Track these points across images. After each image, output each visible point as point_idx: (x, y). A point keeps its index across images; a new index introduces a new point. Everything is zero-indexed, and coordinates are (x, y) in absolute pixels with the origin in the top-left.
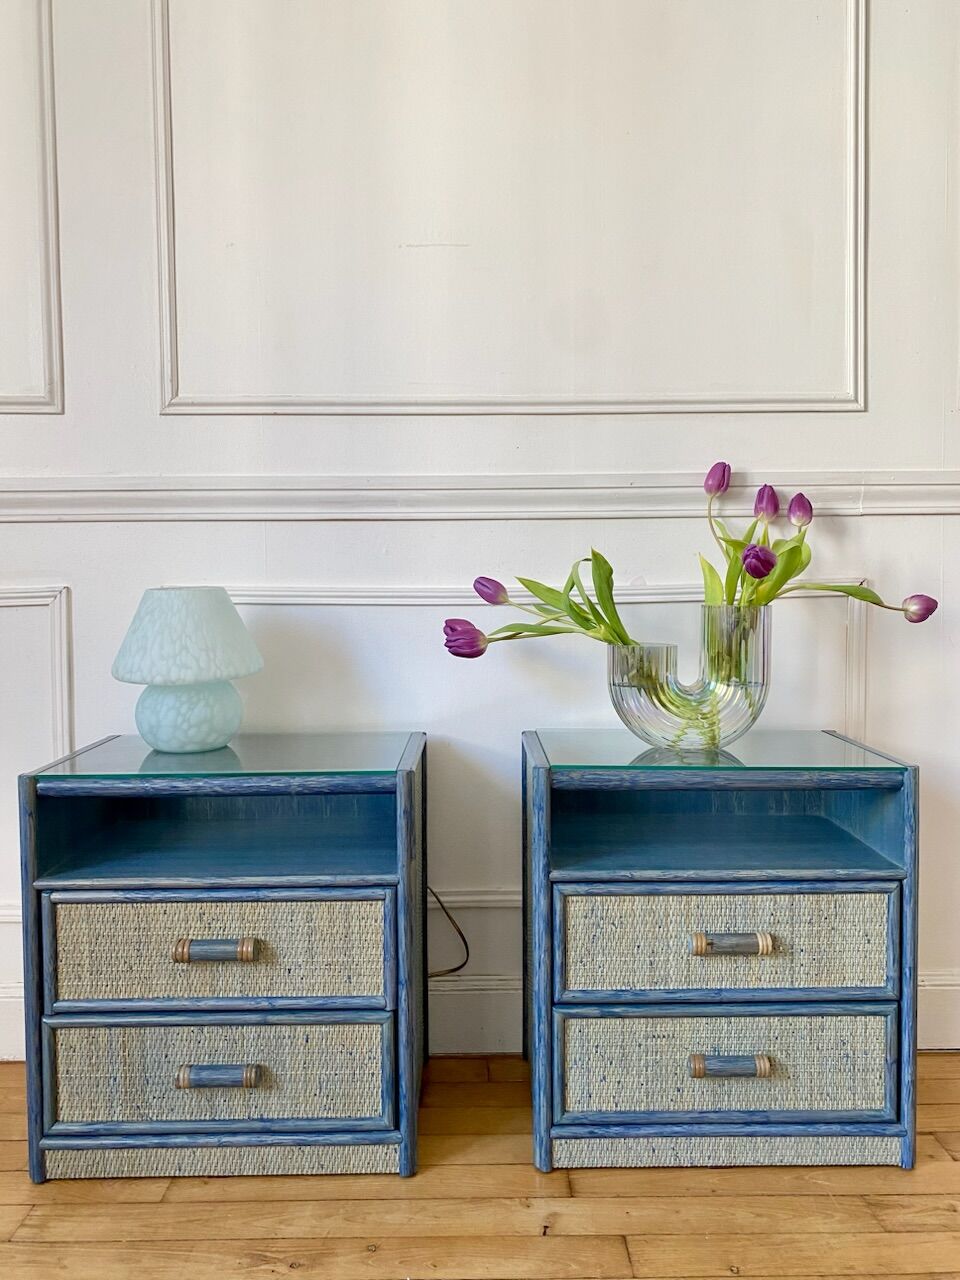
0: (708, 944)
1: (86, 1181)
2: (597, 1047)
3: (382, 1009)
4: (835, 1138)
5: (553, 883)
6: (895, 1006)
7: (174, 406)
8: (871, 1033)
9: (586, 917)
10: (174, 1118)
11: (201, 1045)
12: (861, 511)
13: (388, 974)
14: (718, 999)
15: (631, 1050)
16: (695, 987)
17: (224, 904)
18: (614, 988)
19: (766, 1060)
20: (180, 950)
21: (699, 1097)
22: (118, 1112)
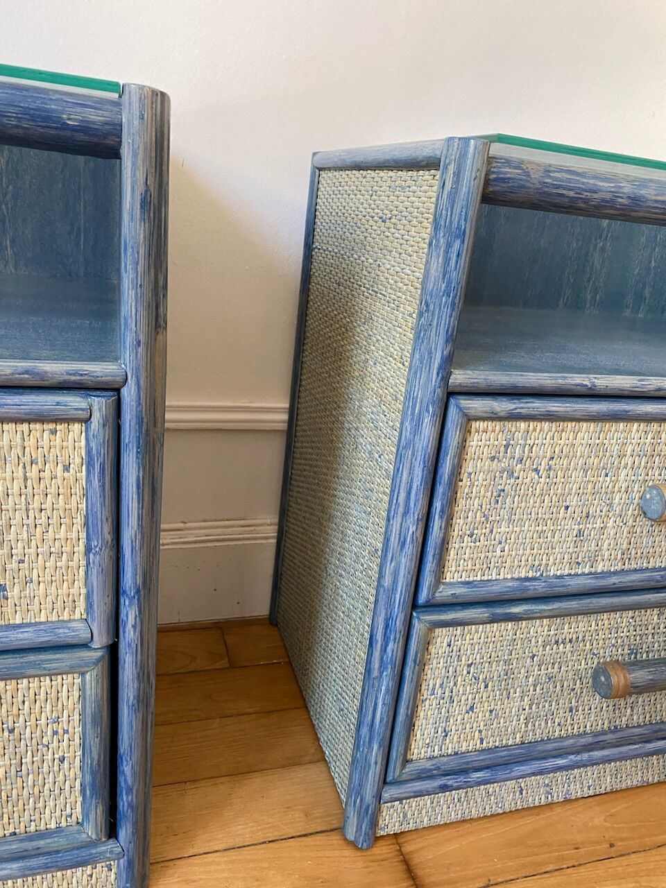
2: (469, 666)
3: (85, 646)
5: (453, 395)
9: (493, 459)
13: (94, 579)
16: (634, 566)
18: (516, 576)
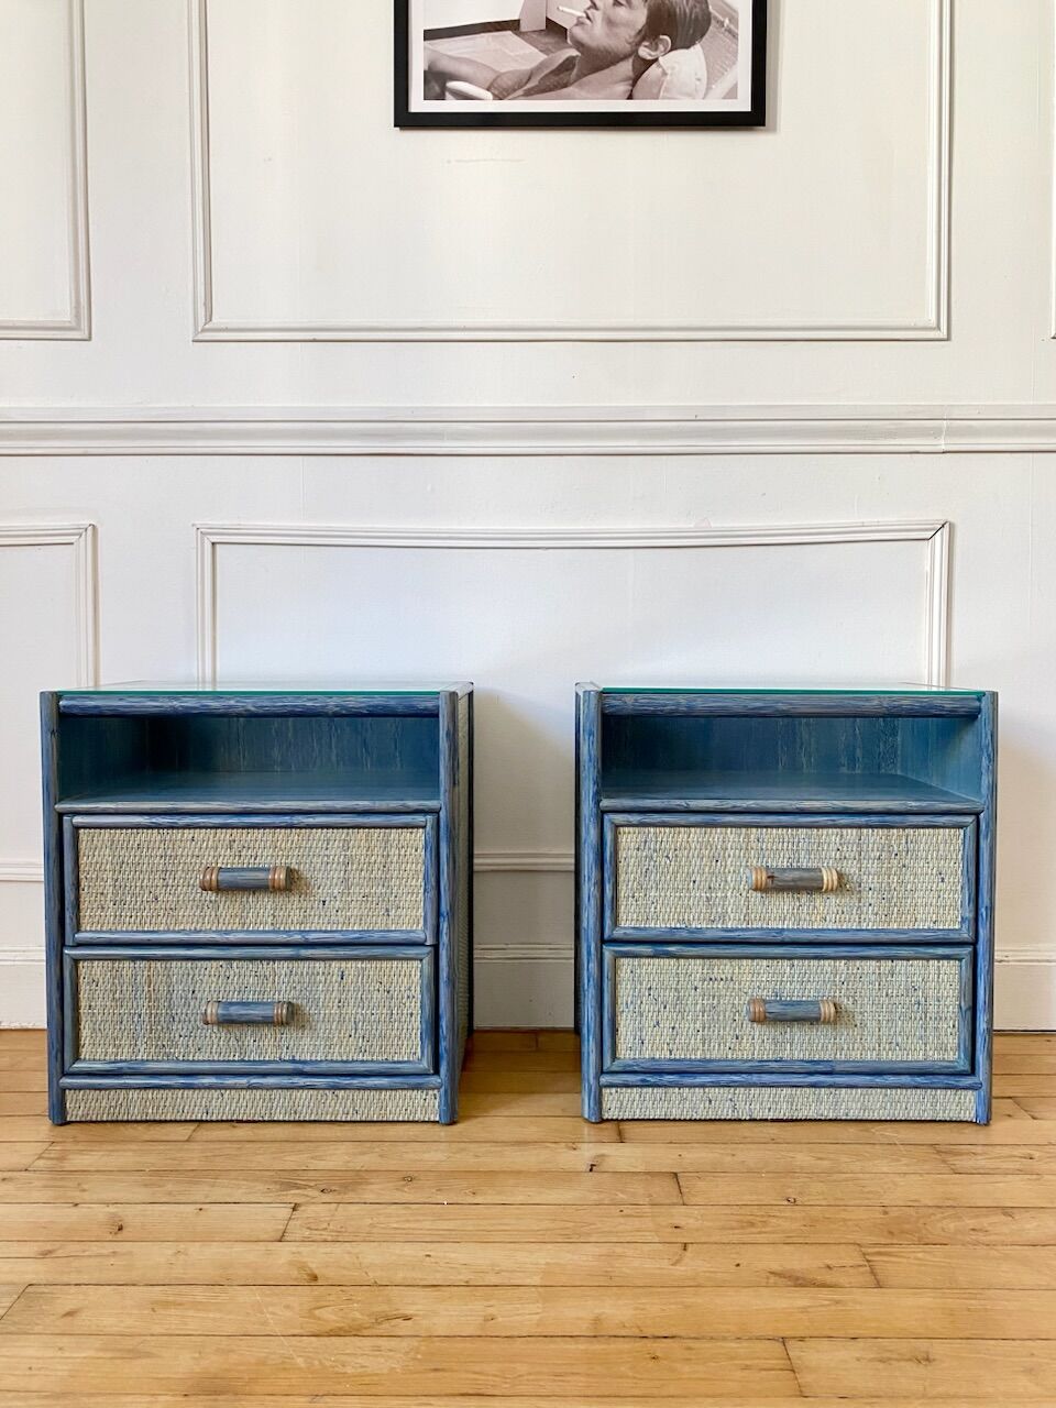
0: (769, 877)
1: (109, 1125)
2: (650, 989)
3: (422, 944)
4: (904, 1091)
5: (604, 812)
6: (970, 949)
7: (207, 333)
8: (944, 978)
9: (638, 849)
10: (201, 1058)
11: (230, 981)
12: (944, 448)
13: (429, 906)
14: (779, 938)
15: (687, 994)
16: (754, 926)
17: (256, 831)
18: (668, 926)
19: (832, 1005)
20: (208, 877)
21: (759, 1045)
22: (142, 1050)
